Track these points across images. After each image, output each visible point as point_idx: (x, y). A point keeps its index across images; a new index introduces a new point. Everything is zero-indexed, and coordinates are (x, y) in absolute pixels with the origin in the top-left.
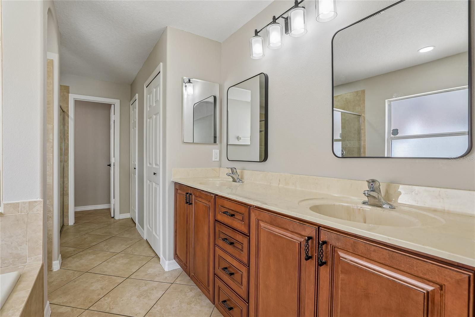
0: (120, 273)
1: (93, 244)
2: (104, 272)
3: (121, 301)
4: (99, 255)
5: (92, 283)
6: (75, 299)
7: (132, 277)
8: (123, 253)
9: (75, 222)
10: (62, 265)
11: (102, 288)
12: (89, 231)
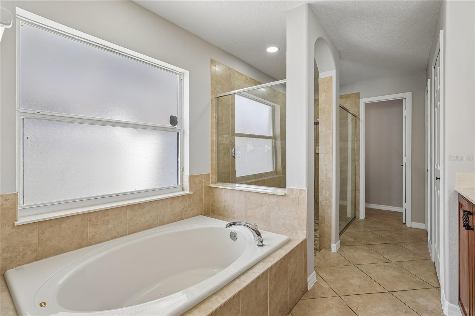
0: (384, 283)
1: (372, 243)
2: (369, 273)
3: (370, 310)
4: (372, 255)
5: (354, 277)
6: (335, 282)
7: (395, 294)
8: (398, 264)
9: (366, 218)
10: (340, 250)
11: (359, 287)
12: (374, 229)
